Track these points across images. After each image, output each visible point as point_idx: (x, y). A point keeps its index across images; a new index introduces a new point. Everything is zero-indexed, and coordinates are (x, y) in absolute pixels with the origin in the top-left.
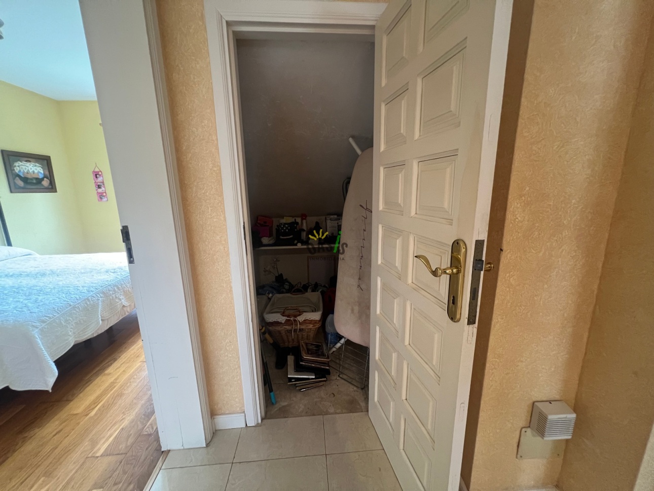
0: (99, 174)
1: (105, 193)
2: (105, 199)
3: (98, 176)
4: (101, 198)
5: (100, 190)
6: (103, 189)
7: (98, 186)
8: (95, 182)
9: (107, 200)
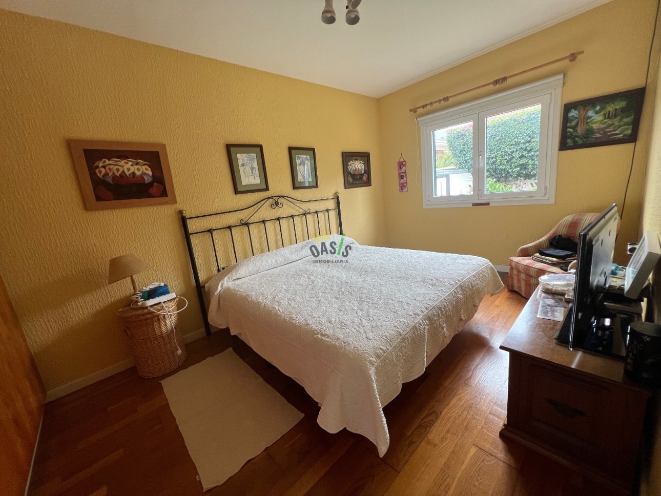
0: (403, 164)
1: (406, 183)
2: (405, 190)
3: (402, 166)
4: (402, 189)
5: (402, 181)
6: (405, 179)
7: (402, 176)
8: (399, 173)
9: (407, 191)
